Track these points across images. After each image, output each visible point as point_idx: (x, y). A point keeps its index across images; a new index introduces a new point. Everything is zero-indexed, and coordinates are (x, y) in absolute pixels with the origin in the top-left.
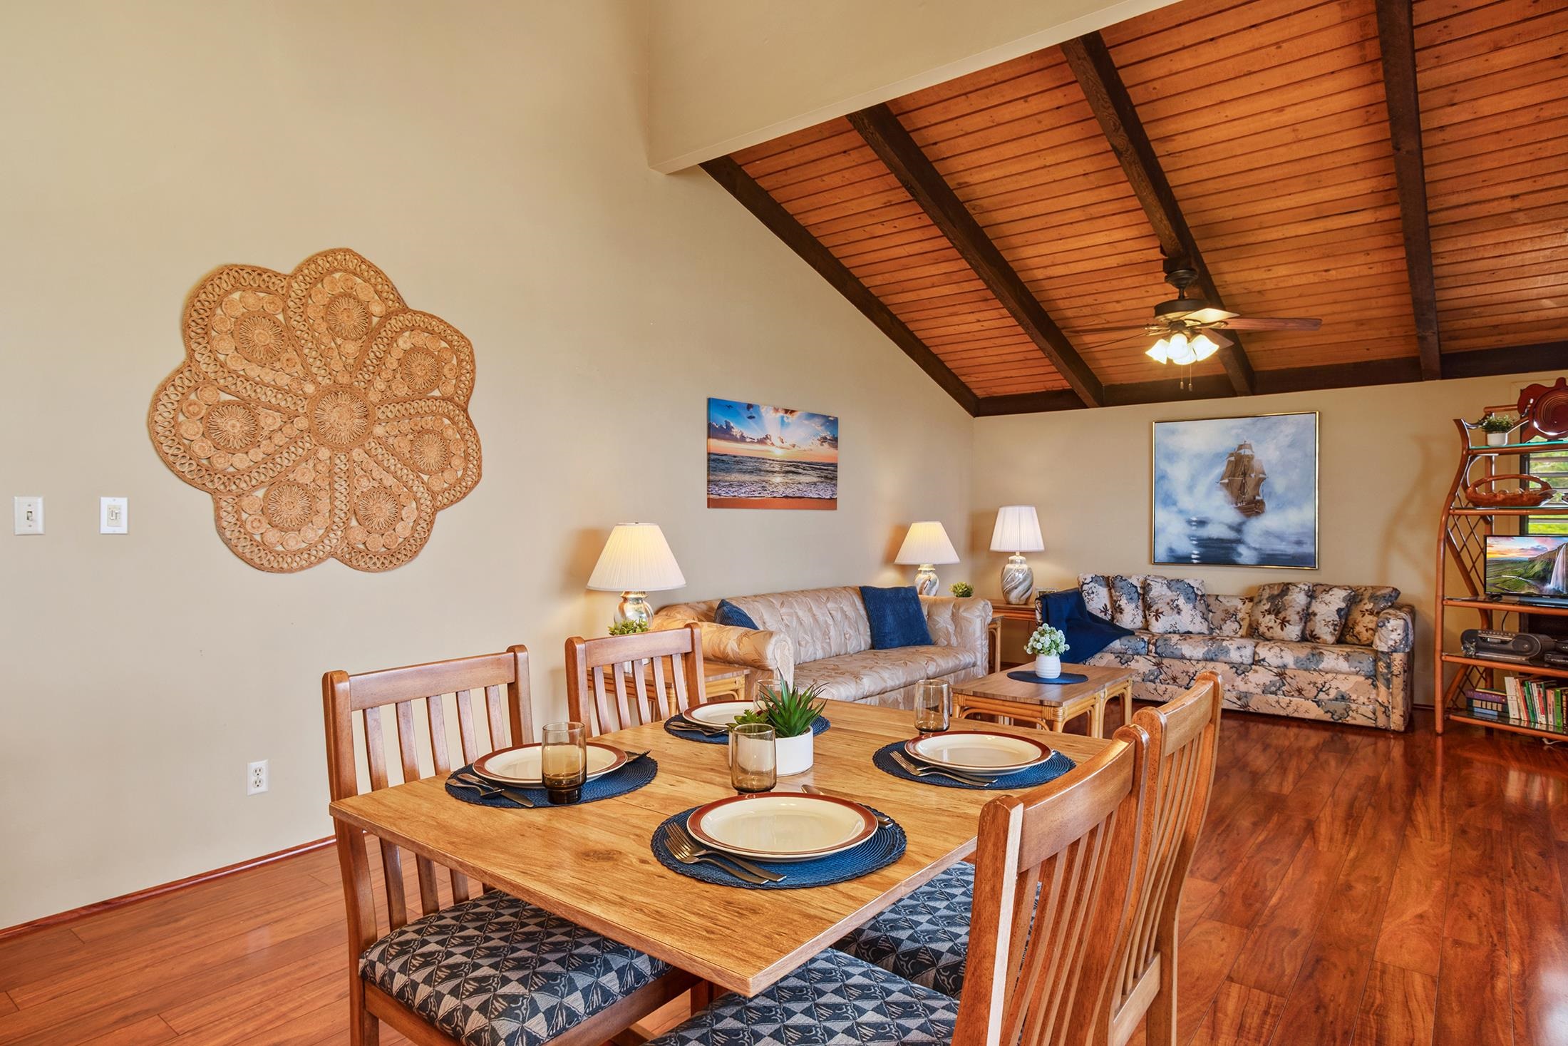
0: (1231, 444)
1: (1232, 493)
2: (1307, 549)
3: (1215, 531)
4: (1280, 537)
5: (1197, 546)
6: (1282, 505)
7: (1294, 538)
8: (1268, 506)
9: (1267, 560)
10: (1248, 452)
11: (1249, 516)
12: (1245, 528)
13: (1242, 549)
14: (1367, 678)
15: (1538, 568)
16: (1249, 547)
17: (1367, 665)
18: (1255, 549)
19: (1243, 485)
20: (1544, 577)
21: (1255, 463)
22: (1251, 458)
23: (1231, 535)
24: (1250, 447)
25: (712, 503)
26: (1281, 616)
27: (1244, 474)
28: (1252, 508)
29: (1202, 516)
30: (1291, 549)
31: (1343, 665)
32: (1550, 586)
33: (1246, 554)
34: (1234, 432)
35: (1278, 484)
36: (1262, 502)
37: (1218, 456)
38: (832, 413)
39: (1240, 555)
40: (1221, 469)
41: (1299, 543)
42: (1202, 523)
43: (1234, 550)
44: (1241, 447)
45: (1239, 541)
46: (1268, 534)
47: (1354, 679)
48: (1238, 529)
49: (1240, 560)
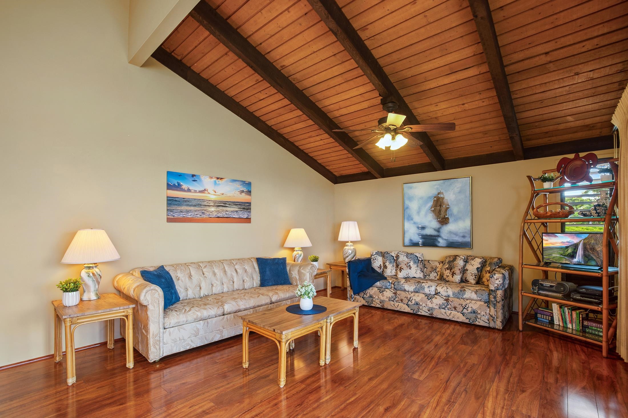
0: (435, 192)
1: (435, 214)
2: (468, 239)
3: (429, 232)
4: (456, 234)
5: (422, 238)
6: (457, 220)
7: (462, 235)
8: (451, 220)
9: (451, 245)
10: (442, 196)
11: (442, 225)
12: (441, 230)
13: (440, 240)
14: (485, 303)
16: (443, 239)
17: (485, 297)
18: (445, 240)
19: (440, 211)
21: (445, 201)
22: (443, 198)
23: (434, 233)
24: (443, 194)
25: (169, 220)
26: (452, 271)
27: (440, 206)
28: (444, 221)
29: (423, 225)
30: (460, 239)
31: (474, 296)
33: (441, 242)
34: (436, 187)
35: (455, 210)
36: (448, 218)
37: (429, 198)
38: (248, 180)
39: (439, 242)
40: (431, 204)
41: (464, 237)
42: (423, 228)
43: (436, 240)
44: (439, 194)
45: (439, 236)
46: (450, 232)
47: (479, 303)
48: (438, 230)
49: (439, 245)
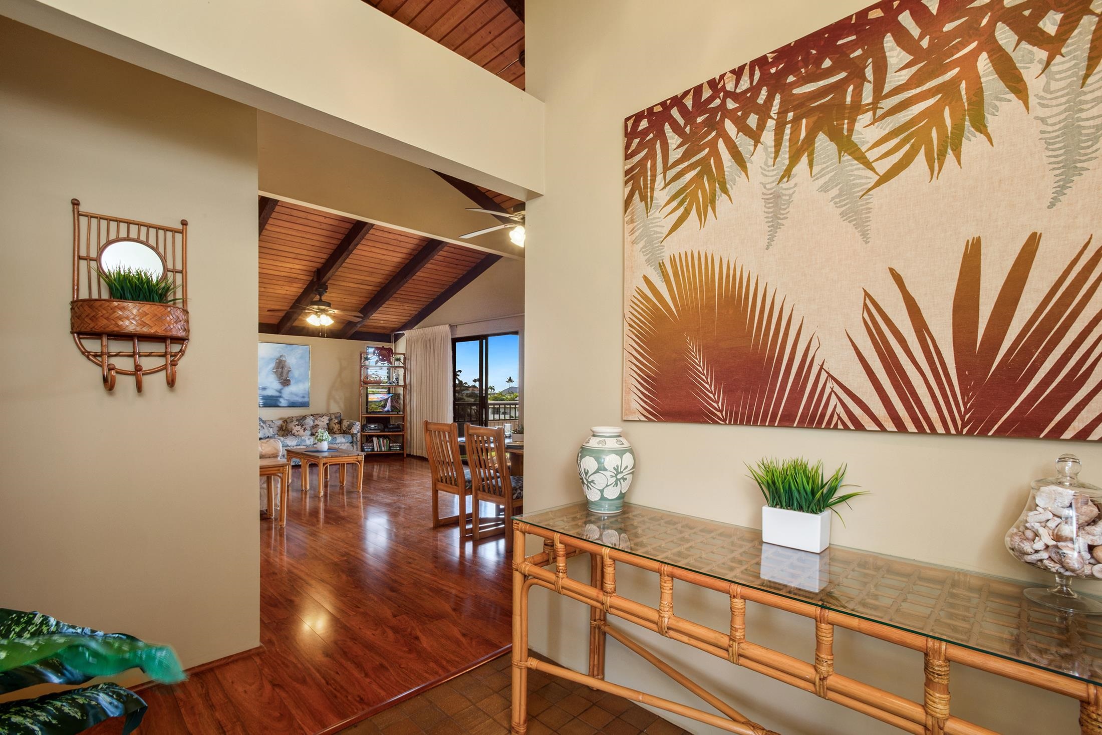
0: (277, 355)
1: (277, 376)
2: (306, 400)
3: (271, 392)
4: (296, 395)
5: (262, 399)
6: (298, 381)
7: (301, 395)
8: (292, 382)
9: (292, 405)
10: (284, 359)
11: (284, 386)
12: (283, 391)
13: (281, 400)
14: (351, 443)
15: (382, 403)
16: (285, 399)
17: (350, 439)
18: (287, 400)
19: (282, 373)
20: (384, 406)
21: (286, 363)
22: (285, 361)
23: (277, 394)
24: (285, 357)
27: (282, 368)
28: (286, 382)
29: (264, 386)
30: (300, 400)
31: (343, 440)
32: (386, 409)
33: (283, 402)
34: (278, 349)
35: (296, 373)
36: (289, 380)
37: (271, 359)
39: (281, 402)
40: (273, 365)
41: (303, 397)
42: (264, 389)
43: (278, 400)
44: (281, 356)
45: (280, 397)
46: (292, 393)
47: (347, 444)
48: (280, 391)
49: (281, 405)
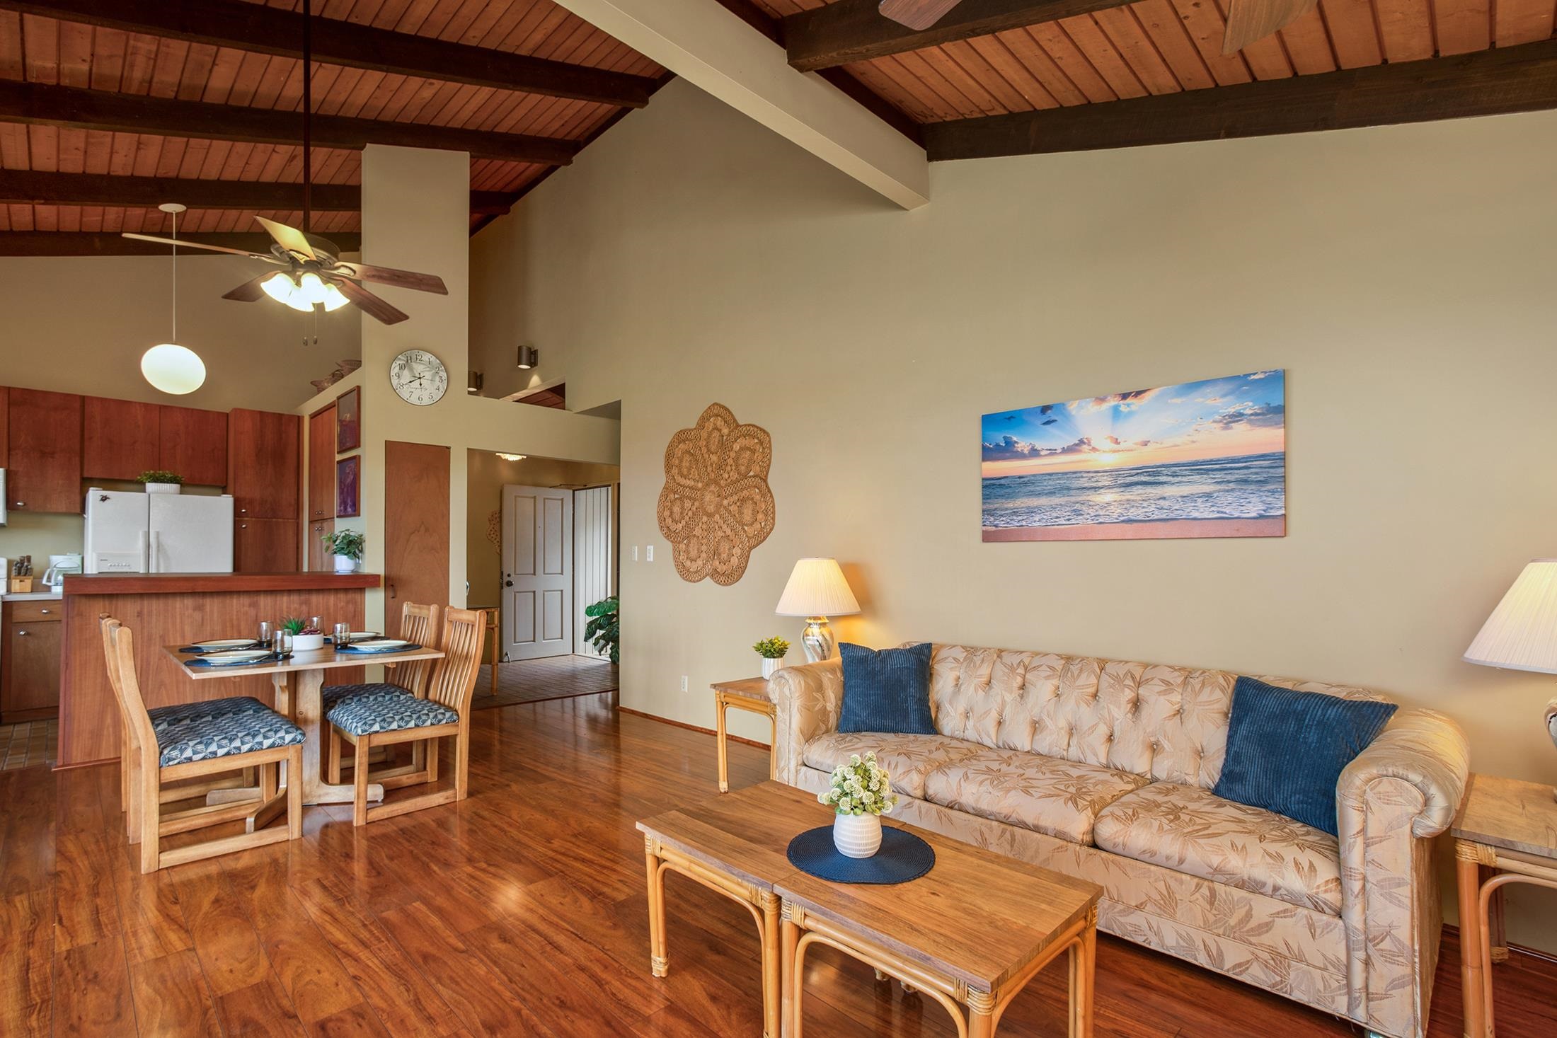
25: (987, 537)
38: (1259, 366)
